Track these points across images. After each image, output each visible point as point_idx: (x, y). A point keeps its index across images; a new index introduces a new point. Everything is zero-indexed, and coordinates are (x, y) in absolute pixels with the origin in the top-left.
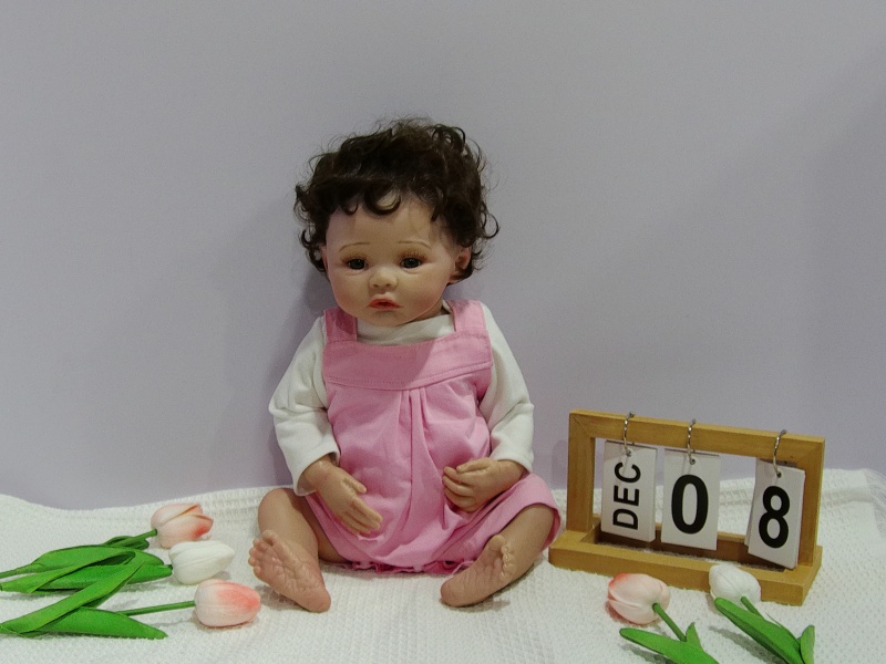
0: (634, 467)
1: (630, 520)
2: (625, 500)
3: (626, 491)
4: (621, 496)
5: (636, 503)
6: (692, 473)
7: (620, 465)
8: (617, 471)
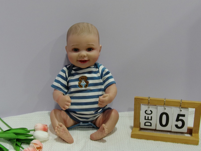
0: (151, 111)
1: (149, 124)
2: (148, 119)
6: (165, 112)
7: (147, 110)
8: (145, 112)
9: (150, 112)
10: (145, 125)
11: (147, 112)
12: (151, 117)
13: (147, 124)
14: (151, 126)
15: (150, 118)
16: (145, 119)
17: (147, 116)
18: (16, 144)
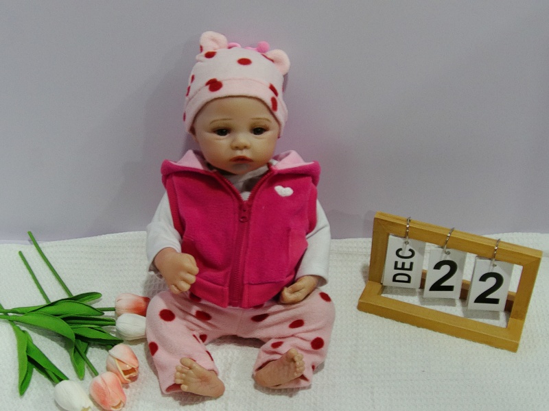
0: (410, 250)
1: (406, 278)
2: (403, 268)
3: (403, 264)
4: (399, 266)
5: (410, 269)
7: (400, 250)
8: (397, 253)
9: (410, 254)
10: (394, 280)
11: (400, 253)
12: (412, 264)
13: (398, 278)
14: (409, 281)
15: (407, 266)
16: (396, 268)
17: (400, 261)
18: (76, 348)
